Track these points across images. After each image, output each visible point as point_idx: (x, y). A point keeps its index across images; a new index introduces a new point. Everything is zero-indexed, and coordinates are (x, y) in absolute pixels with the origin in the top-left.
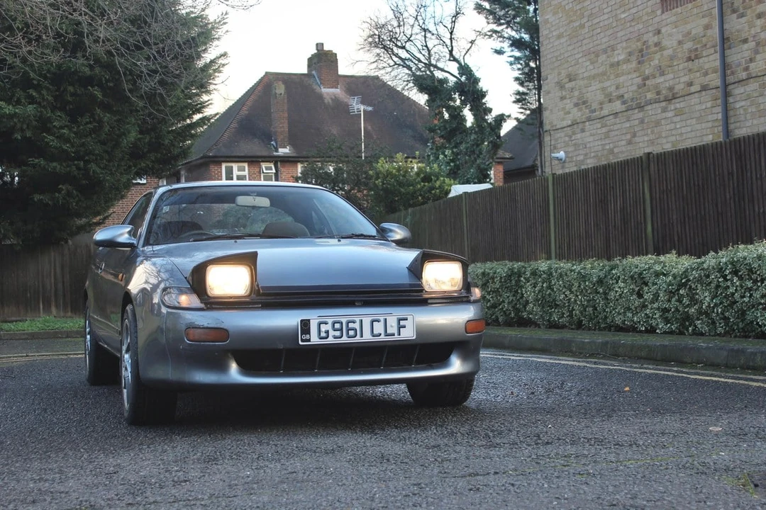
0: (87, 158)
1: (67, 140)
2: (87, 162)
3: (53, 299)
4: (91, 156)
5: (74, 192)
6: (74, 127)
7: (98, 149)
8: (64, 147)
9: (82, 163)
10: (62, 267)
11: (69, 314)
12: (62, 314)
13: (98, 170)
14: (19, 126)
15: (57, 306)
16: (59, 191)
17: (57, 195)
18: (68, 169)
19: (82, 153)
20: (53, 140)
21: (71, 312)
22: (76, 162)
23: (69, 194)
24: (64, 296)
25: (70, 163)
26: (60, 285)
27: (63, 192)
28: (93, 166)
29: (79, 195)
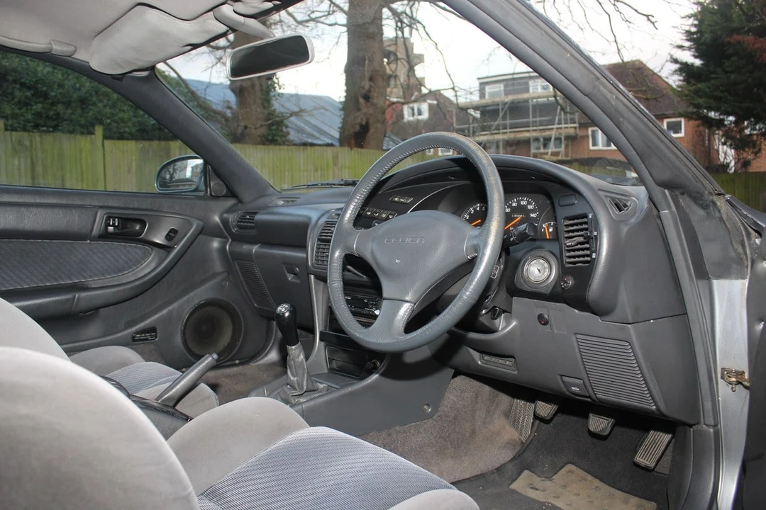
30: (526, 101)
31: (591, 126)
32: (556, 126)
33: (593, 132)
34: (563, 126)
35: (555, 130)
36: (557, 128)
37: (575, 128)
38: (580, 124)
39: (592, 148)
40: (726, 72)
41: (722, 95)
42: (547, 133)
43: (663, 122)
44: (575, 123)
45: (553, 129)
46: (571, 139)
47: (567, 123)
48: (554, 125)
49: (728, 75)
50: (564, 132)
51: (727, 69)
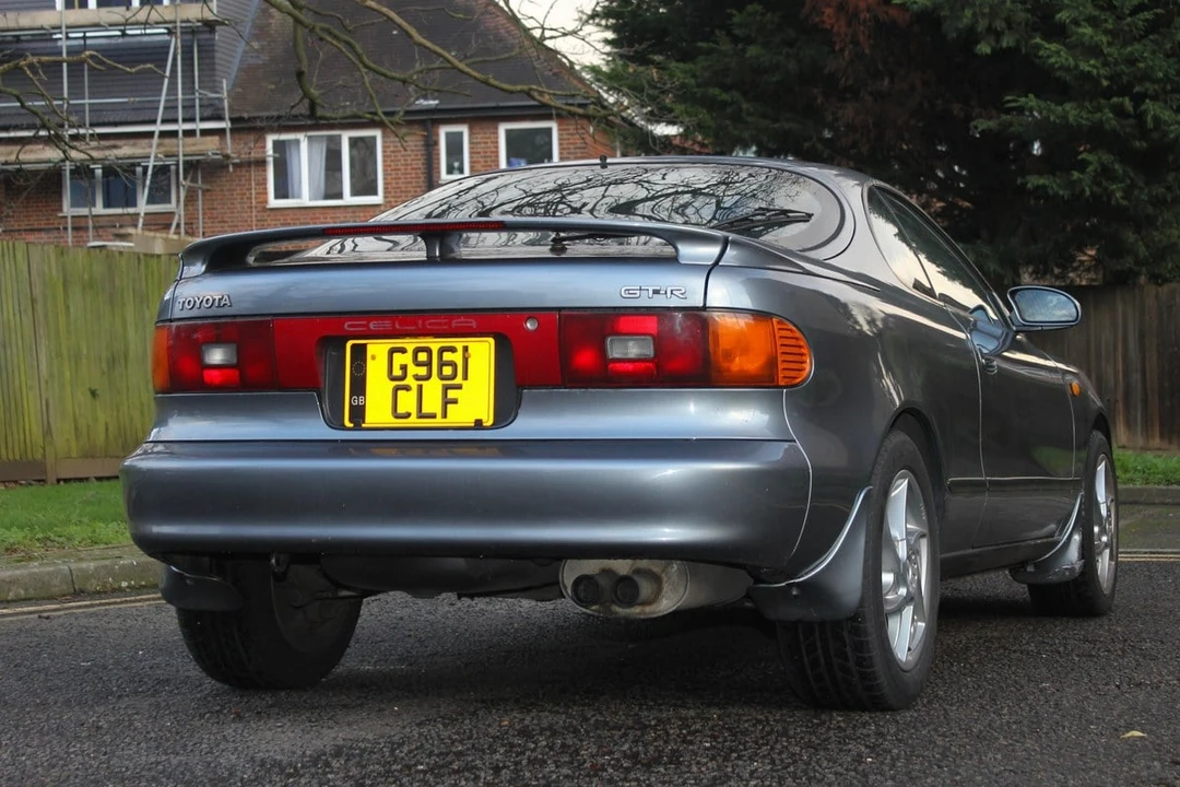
0: (1137, 89)
1: (1094, 51)
2: (1138, 99)
3: (1120, 406)
4: (1148, 85)
5: (1117, 166)
6: (1106, 21)
7: (1162, 67)
8: (1084, 67)
9: (1127, 102)
10: (1142, 336)
11: (1157, 442)
12: (1140, 441)
13: (1166, 115)
14: (982, 25)
15: (1129, 425)
16: (1082, 166)
17: (1076, 175)
18: (1098, 115)
19: (1125, 79)
20: (1058, 53)
21: (1162, 436)
22: (1115, 100)
23: (1105, 172)
24: (1145, 401)
25: (1102, 101)
26: (1136, 377)
27: (1090, 169)
28: (1151, 108)
29: (1132, 175)
30: (45, 36)
31: (273, 130)
32: (158, 128)
33: (278, 145)
34: (182, 127)
35: (156, 140)
36: (163, 134)
37: (221, 132)
38: (232, 120)
39: (274, 202)
40: (735, 39)
41: (725, 97)
42: (126, 150)
43: (497, 128)
44: (220, 118)
45: (150, 135)
46: (204, 170)
47: (192, 120)
48: (153, 122)
49: (740, 46)
50: (182, 147)
51: (737, 32)
